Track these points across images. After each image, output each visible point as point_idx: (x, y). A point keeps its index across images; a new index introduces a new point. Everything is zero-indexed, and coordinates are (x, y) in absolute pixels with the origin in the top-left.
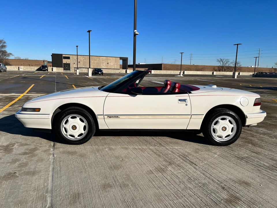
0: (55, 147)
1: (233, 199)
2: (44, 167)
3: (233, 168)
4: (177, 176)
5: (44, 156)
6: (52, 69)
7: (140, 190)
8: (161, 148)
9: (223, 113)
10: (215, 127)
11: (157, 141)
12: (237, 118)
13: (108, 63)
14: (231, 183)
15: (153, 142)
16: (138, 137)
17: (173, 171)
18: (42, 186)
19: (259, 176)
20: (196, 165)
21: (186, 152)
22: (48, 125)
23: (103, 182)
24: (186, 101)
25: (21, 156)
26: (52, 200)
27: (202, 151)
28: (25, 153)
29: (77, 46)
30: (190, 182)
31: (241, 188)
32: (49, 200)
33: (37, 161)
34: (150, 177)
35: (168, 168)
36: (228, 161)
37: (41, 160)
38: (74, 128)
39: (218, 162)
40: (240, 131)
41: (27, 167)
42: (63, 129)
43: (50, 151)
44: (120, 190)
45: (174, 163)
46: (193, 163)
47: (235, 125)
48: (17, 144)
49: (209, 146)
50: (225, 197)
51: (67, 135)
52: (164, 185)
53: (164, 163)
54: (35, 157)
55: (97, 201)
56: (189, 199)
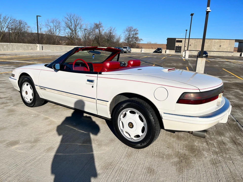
6: (166, 51)
10: (123, 120)
13: (220, 46)
22: (18, 88)
47: (145, 123)
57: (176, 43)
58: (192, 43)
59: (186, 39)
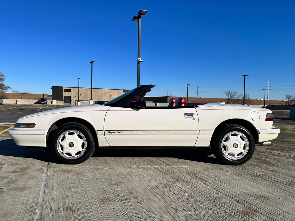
0: (49, 166)
1: (250, 211)
2: (36, 183)
3: (248, 184)
4: (186, 191)
5: (36, 174)
6: (52, 102)
7: (144, 204)
8: (167, 167)
9: (233, 128)
10: (226, 143)
11: (163, 161)
12: (248, 134)
13: (111, 96)
14: (247, 197)
15: (159, 162)
16: (142, 158)
17: (180, 186)
18: (32, 200)
19: (277, 191)
20: (207, 182)
21: (195, 170)
22: (43, 142)
23: (102, 196)
24: (193, 115)
25: (10, 174)
26: (41, 213)
27: (212, 170)
28: (15, 172)
29: (79, 78)
30: (200, 196)
31: (258, 201)
32: (38, 213)
33: (28, 179)
34: (155, 191)
35: (175, 184)
36: (242, 178)
37: (33, 178)
38: (71, 145)
39: (231, 179)
40: (253, 148)
41: (16, 184)
42: (60, 146)
43: (44, 170)
44: (121, 203)
45: (182, 180)
46: (203, 180)
47: (247, 141)
48: (7, 164)
49: (220, 165)
50: (241, 209)
51: (63, 153)
52: (171, 199)
53: (171, 180)
54: (26, 174)
55: (94, 214)
56: (199, 212)
57: (64, 92)
58: (83, 93)
59: (79, 88)
